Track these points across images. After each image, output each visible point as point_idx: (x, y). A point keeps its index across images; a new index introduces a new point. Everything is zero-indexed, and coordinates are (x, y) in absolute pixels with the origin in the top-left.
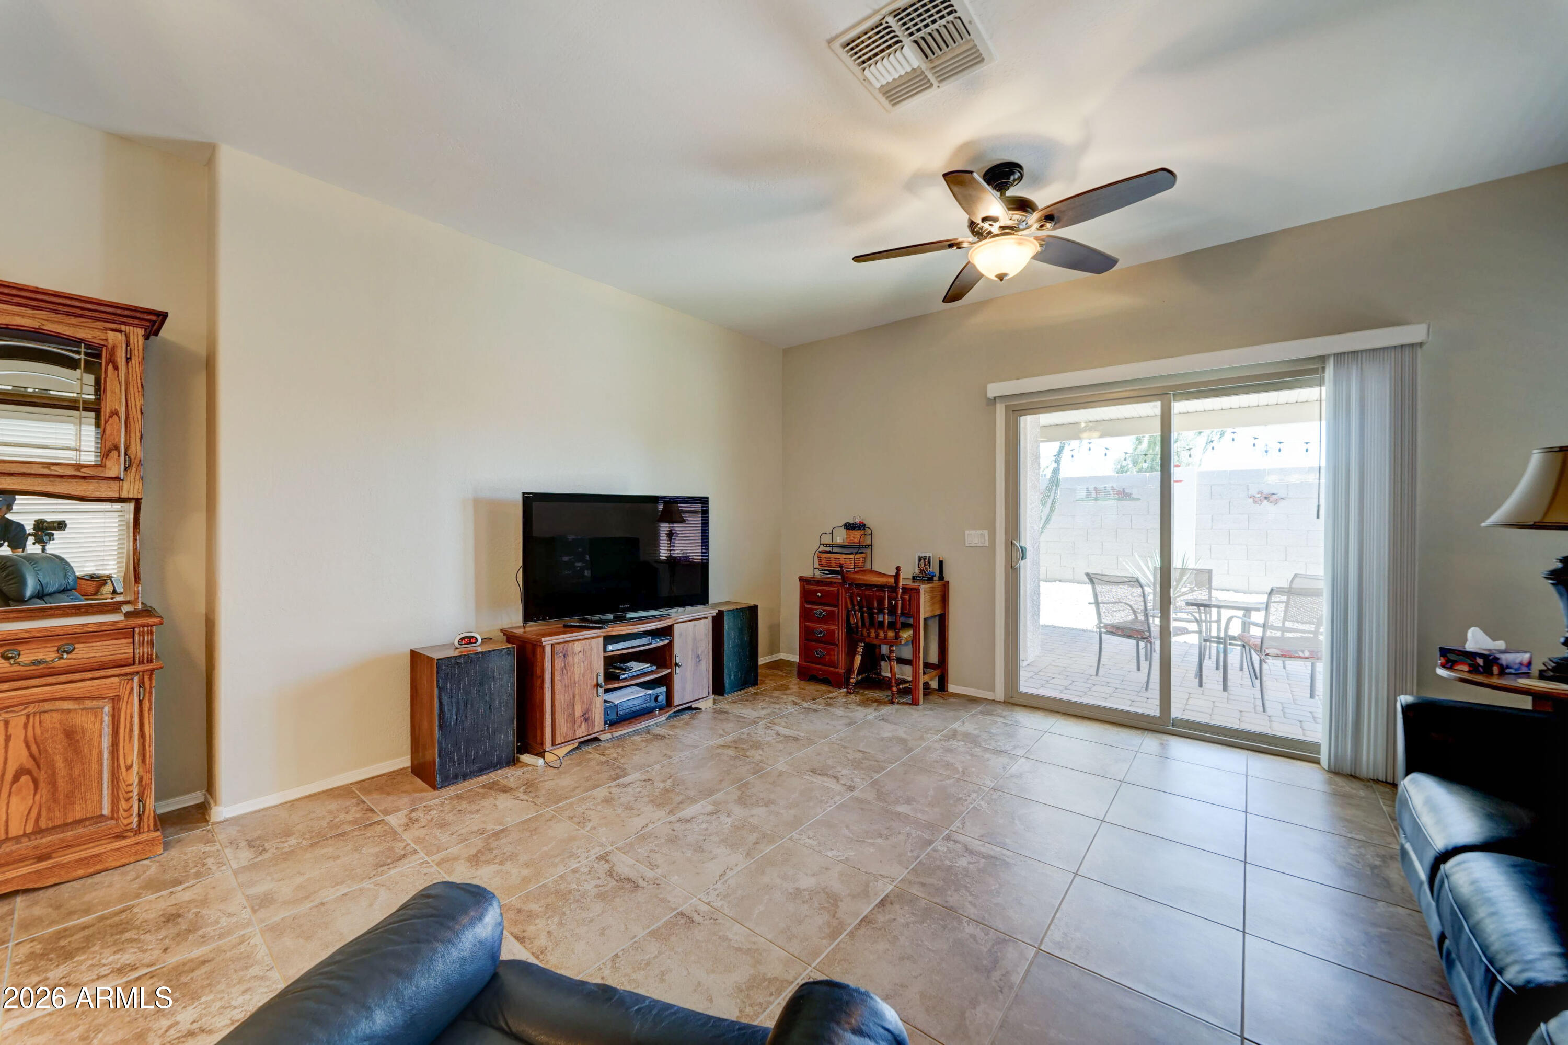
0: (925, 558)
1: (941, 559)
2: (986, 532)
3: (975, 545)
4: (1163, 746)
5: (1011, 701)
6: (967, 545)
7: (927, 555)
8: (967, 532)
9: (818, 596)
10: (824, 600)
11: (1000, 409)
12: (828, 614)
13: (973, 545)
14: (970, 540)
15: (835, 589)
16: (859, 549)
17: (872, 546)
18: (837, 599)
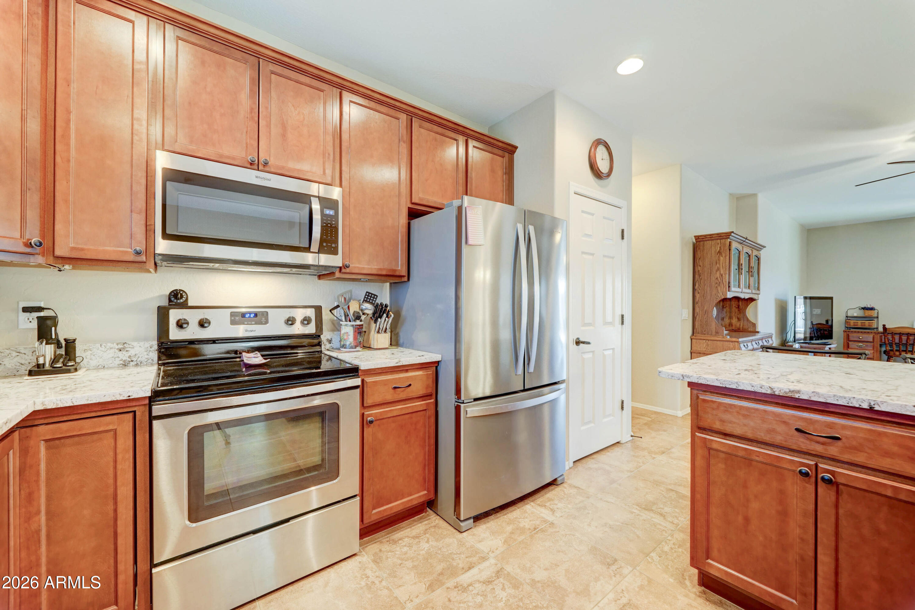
9: (860, 338)
10: (863, 340)
12: (867, 346)
15: (872, 335)
16: (870, 318)
17: (878, 317)
18: (874, 340)
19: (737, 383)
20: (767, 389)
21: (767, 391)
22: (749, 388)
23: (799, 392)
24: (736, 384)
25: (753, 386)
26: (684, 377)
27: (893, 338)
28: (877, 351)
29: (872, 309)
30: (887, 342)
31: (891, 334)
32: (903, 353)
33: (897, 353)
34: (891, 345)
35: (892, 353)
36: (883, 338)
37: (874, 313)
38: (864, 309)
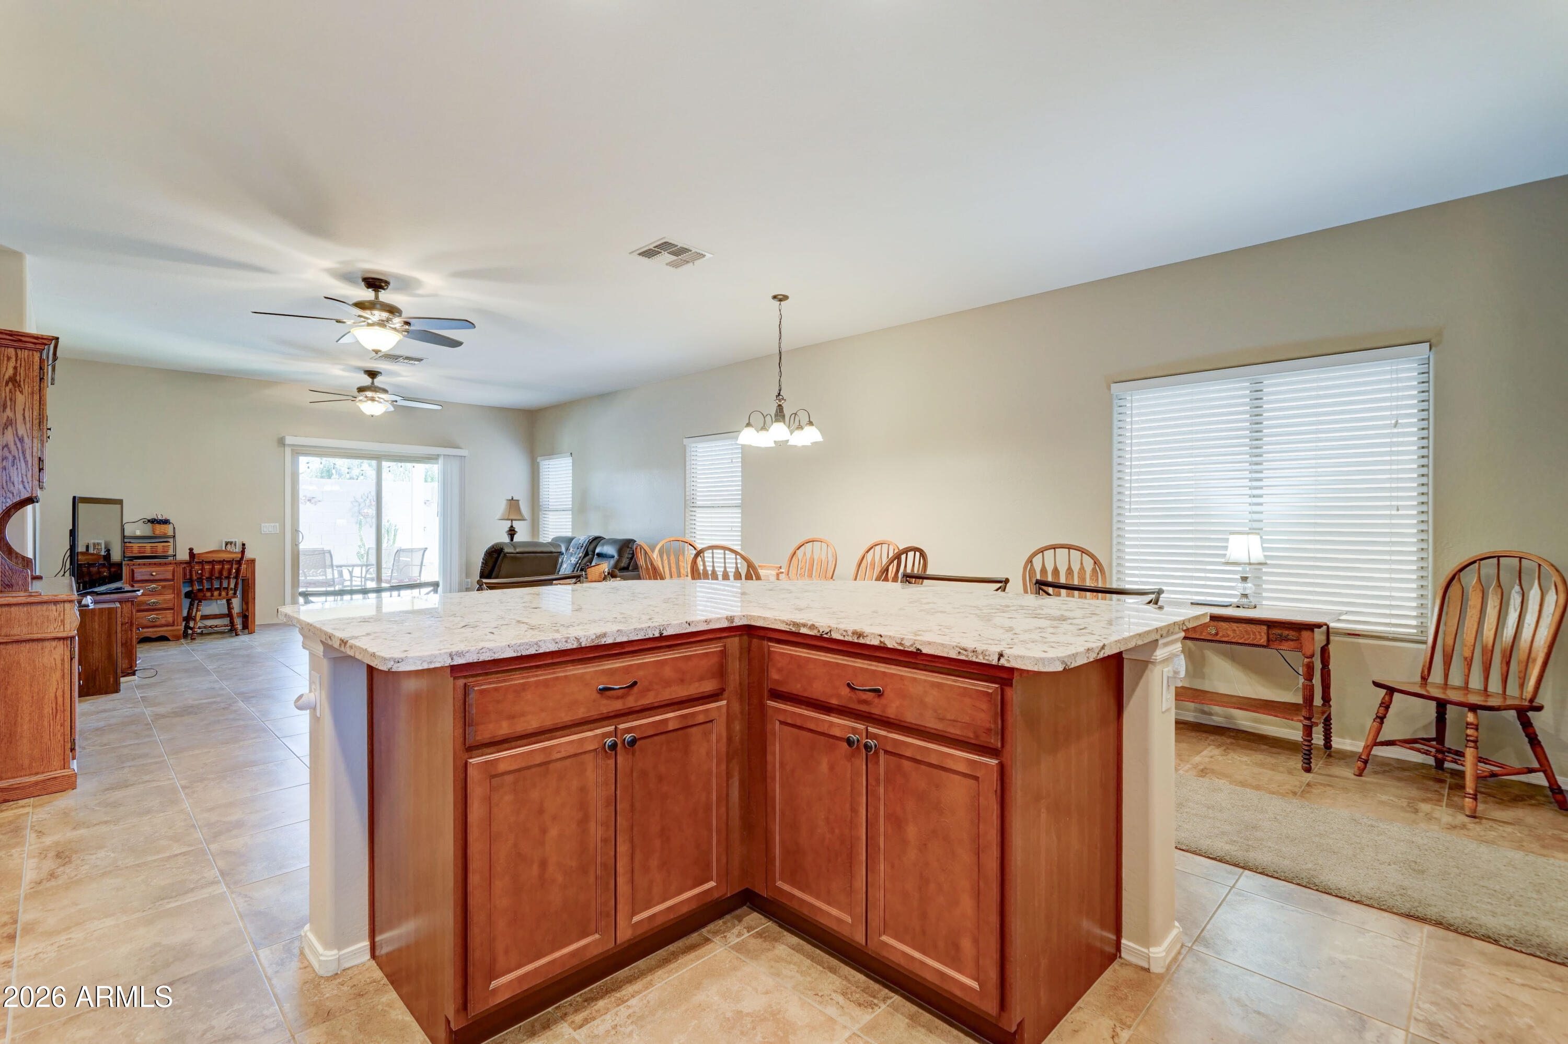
0: (231, 543)
1: (244, 543)
2: (278, 525)
3: (270, 532)
6: (263, 532)
7: (233, 540)
8: (263, 525)
9: (153, 575)
10: (158, 577)
11: (288, 451)
12: (164, 587)
13: (268, 532)
14: (265, 530)
15: (172, 568)
16: (164, 538)
17: (174, 536)
18: (173, 575)
19: (537, 644)
20: (573, 642)
21: (573, 644)
22: (553, 648)
23: (604, 635)
24: (536, 646)
25: (557, 643)
26: (454, 657)
27: (202, 569)
28: (179, 594)
29: (166, 522)
30: (195, 577)
31: (201, 563)
32: (216, 593)
33: (208, 594)
34: (200, 581)
35: (201, 594)
36: (188, 571)
37: (169, 530)
38: (153, 521)
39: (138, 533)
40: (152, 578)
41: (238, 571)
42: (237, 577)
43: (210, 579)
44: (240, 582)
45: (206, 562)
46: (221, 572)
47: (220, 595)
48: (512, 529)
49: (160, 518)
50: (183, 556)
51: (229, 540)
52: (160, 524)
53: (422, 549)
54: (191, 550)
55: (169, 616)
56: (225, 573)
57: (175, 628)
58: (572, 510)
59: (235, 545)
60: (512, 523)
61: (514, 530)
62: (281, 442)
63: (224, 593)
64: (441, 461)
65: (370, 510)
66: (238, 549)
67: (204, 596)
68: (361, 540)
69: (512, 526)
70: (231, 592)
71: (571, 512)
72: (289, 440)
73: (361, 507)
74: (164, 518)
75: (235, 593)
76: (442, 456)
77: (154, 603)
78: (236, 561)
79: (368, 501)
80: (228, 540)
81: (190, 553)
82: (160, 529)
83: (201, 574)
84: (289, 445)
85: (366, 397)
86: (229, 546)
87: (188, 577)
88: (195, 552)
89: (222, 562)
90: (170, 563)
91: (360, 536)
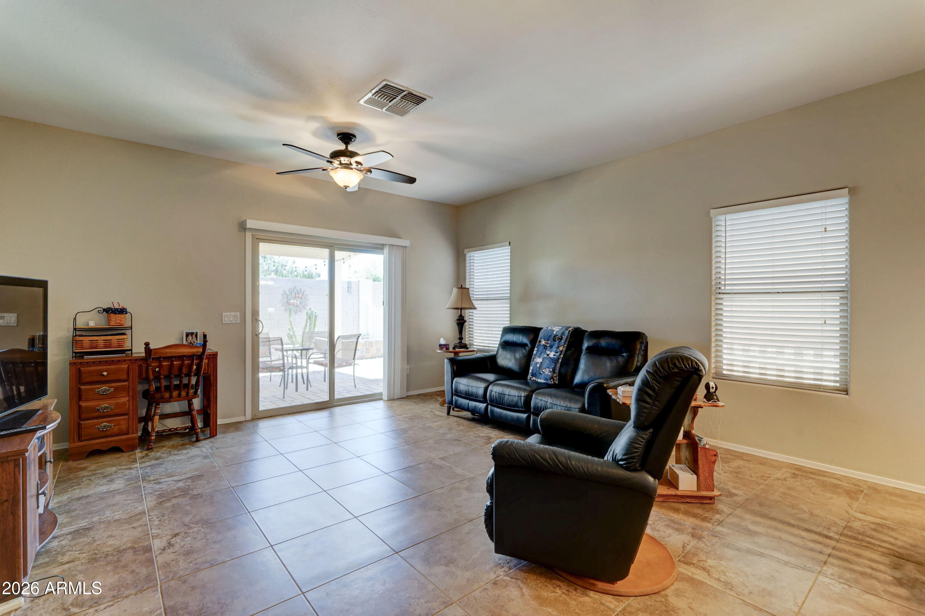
0: (192, 334)
1: (205, 334)
2: (238, 314)
3: (230, 322)
4: (331, 416)
5: (256, 417)
6: (224, 322)
7: (195, 331)
8: (224, 314)
9: (103, 375)
10: (110, 378)
11: (249, 235)
12: (116, 389)
13: (229, 322)
14: (226, 319)
15: (126, 366)
16: (119, 331)
17: (131, 327)
18: (128, 374)
27: (160, 366)
28: (134, 398)
29: (122, 311)
30: (151, 377)
31: (158, 359)
32: (175, 394)
33: (167, 395)
34: (157, 378)
35: (158, 396)
36: (144, 369)
37: (126, 320)
38: (108, 311)
39: (92, 324)
40: (102, 379)
41: (199, 366)
42: (197, 373)
43: (168, 377)
44: (201, 379)
45: (164, 358)
46: (180, 368)
47: (179, 395)
48: (462, 318)
49: (116, 306)
50: (139, 350)
51: (190, 332)
52: (115, 313)
53: (355, 335)
54: (147, 344)
55: (123, 422)
56: (184, 371)
57: (130, 436)
58: (510, 299)
59: (196, 336)
60: (461, 313)
61: (463, 319)
62: (243, 227)
63: (183, 393)
64: (386, 250)
65: (295, 301)
66: (200, 341)
67: (162, 397)
68: (291, 324)
69: (461, 315)
70: (192, 391)
71: (508, 301)
72: (251, 224)
73: (289, 298)
74: (120, 307)
75: (196, 393)
76: (388, 246)
77: (105, 408)
78: (197, 356)
79: (293, 294)
80: (188, 332)
81: (145, 348)
82: (116, 319)
83: (159, 372)
84: (251, 229)
85: (341, 164)
86: (190, 337)
87: (144, 376)
88: (152, 346)
89: (181, 358)
90: (125, 360)
91: (290, 321)
